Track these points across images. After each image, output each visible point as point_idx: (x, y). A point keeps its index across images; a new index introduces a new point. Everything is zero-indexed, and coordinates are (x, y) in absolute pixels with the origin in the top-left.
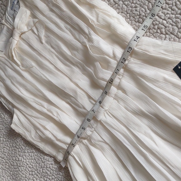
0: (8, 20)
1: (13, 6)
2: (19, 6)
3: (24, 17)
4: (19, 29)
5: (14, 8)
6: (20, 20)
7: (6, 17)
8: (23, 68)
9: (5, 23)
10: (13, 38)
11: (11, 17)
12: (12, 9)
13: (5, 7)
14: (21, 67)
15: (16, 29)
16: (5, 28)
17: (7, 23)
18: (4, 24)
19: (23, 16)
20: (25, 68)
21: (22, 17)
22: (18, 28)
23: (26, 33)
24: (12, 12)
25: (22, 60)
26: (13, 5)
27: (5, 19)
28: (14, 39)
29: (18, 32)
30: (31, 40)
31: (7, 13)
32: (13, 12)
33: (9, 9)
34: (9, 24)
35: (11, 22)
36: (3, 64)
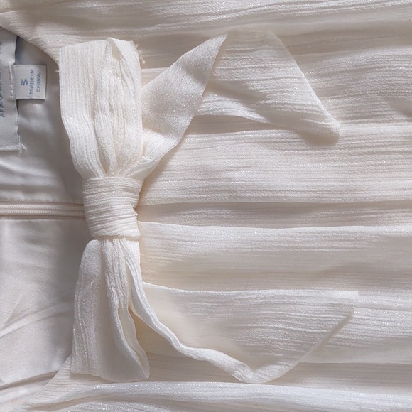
3: (115, 81)
10: (103, 239)
11: (15, 152)
15: (101, 177)
21: (105, 84)
22: (113, 158)
28: (111, 238)
30: (235, 175)
32: (15, 117)
34: (20, 196)
35: (24, 176)
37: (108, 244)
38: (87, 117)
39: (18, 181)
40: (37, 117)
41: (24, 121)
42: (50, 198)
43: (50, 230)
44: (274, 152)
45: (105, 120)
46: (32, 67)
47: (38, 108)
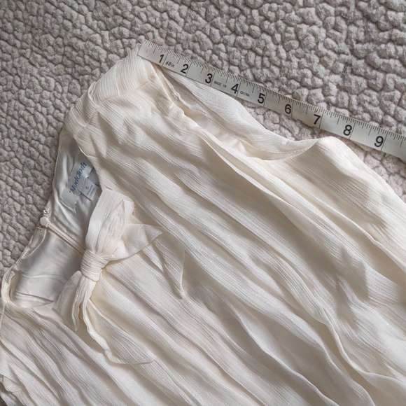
0: (61, 218)
1: (76, 183)
2: (98, 185)
3: (117, 218)
4: (103, 251)
5: (79, 187)
6: (103, 225)
7: (56, 209)
8: (118, 361)
9: (53, 226)
10: (83, 274)
11: (71, 212)
12: (73, 190)
13: (46, 178)
14: (110, 355)
15: (93, 252)
16: (54, 240)
17: (59, 224)
18: (48, 229)
19: (115, 216)
20: (124, 360)
21: (112, 218)
22: (100, 248)
23: (124, 262)
24: (75, 198)
25: (111, 335)
26: (77, 179)
27: (53, 215)
28: (86, 277)
29: (100, 258)
30: (142, 285)
31: (60, 199)
32: (78, 198)
33: (63, 187)
34: (65, 231)
35: (69, 223)
36: (53, 340)
37: (84, 278)
38: (100, 224)
39: (67, 224)
40: (85, 204)
41: (80, 202)
42: (75, 239)
43: (70, 250)
44: (160, 286)
45: (105, 232)
46: (93, 184)
47: (88, 201)
